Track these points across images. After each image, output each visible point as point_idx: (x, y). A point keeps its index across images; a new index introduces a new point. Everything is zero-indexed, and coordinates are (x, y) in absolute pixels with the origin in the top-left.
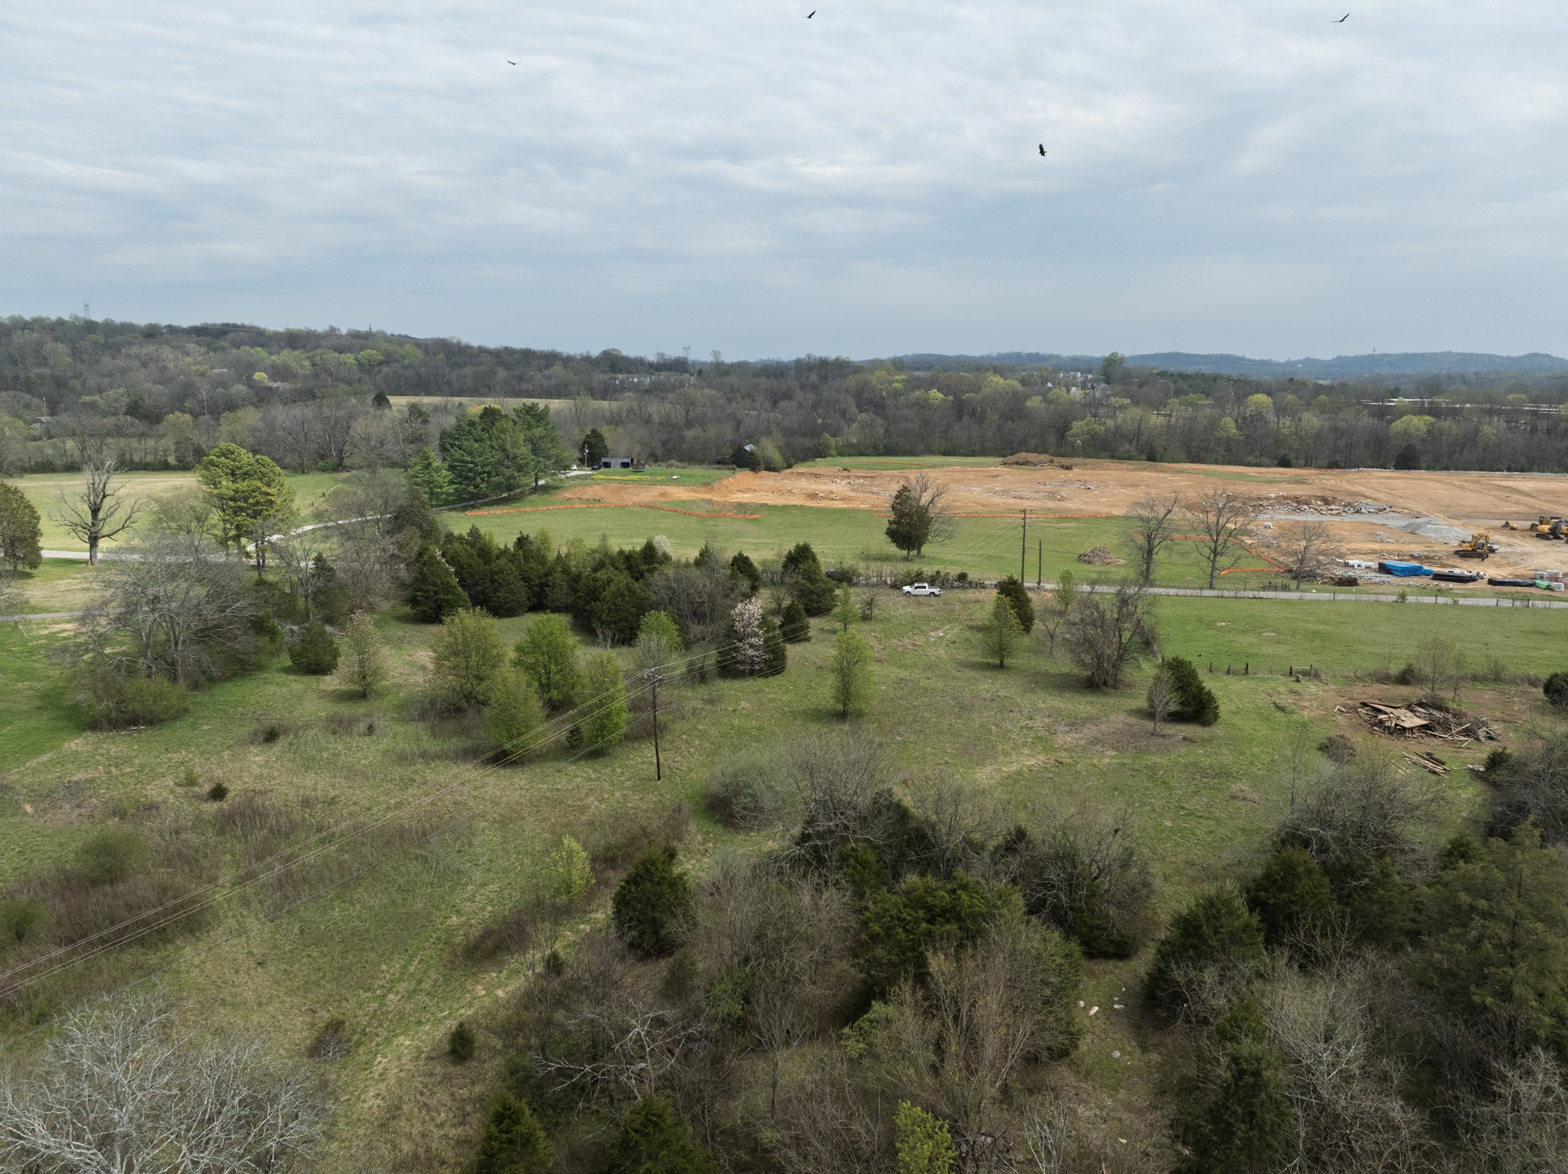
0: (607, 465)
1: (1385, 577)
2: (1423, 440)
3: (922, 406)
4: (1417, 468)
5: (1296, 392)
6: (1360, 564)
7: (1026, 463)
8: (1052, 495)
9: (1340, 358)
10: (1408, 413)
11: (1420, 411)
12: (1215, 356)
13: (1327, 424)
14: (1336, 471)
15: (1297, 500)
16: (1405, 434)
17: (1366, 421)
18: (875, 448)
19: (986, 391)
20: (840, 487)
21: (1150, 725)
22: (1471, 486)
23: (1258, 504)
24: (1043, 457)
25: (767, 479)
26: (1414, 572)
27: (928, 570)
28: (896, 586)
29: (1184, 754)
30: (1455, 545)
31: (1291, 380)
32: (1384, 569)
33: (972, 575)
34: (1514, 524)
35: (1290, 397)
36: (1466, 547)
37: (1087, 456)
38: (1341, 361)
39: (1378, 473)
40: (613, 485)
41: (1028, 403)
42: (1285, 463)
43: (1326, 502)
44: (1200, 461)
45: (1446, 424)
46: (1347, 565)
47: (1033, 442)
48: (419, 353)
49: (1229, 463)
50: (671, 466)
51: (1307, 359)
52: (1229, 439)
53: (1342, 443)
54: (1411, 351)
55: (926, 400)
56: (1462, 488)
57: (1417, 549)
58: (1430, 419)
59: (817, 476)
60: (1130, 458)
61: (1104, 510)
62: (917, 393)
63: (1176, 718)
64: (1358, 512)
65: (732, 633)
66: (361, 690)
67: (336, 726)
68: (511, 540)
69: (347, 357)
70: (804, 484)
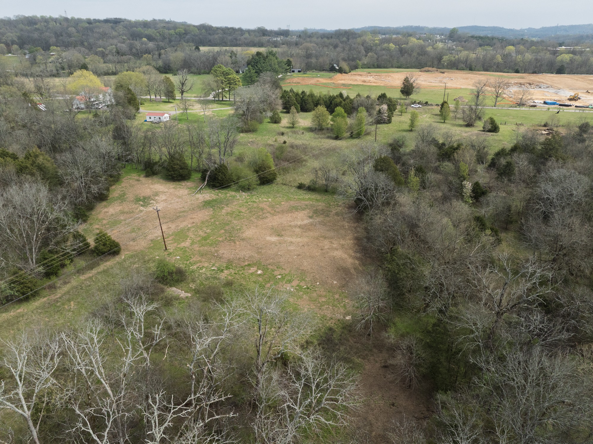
0: (293, 71)
1: (545, 105)
2: (567, 63)
3: (388, 50)
4: (564, 73)
5: (524, 44)
6: (539, 102)
7: (428, 71)
9: (543, 28)
10: (564, 53)
11: (569, 52)
12: (491, 27)
13: (534, 57)
14: (535, 75)
15: (521, 84)
16: (562, 61)
17: (548, 56)
18: (373, 65)
19: (410, 44)
20: (371, 78)
21: (484, 133)
22: (580, 79)
23: (508, 85)
24: (434, 69)
25: (346, 76)
26: (554, 104)
27: (416, 101)
28: (409, 105)
29: (492, 137)
30: (568, 97)
31: (522, 39)
32: (545, 103)
34: (589, 91)
35: (522, 47)
36: (572, 97)
37: (448, 68)
38: (544, 29)
39: (549, 75)
40: (300, 78)
41: (427, 49)
42: (517, 72)
43: (530, 84)
44: (488, 71)
45: (577, 57)
46: (534, 102)
47: (429, 64)
48: (196, 29)
49: (498, 72)
50: (313, 72)
51: (529, 28)
52: (498, 63)
53: (538, 65)
54: (574, 24)
55: (388, 48)
56: (577, 80)
57: (556, 98)
58: (571, 55)
59: (361, 75)
60: (463, 69)
61: (459, 86)
62: (386, 45)
63: (490, 131)
64: (540, 88)
66: (292, 126)
67: (295, 132)
68: (300, 92)
69: (172, 32)
70: (359, 78)
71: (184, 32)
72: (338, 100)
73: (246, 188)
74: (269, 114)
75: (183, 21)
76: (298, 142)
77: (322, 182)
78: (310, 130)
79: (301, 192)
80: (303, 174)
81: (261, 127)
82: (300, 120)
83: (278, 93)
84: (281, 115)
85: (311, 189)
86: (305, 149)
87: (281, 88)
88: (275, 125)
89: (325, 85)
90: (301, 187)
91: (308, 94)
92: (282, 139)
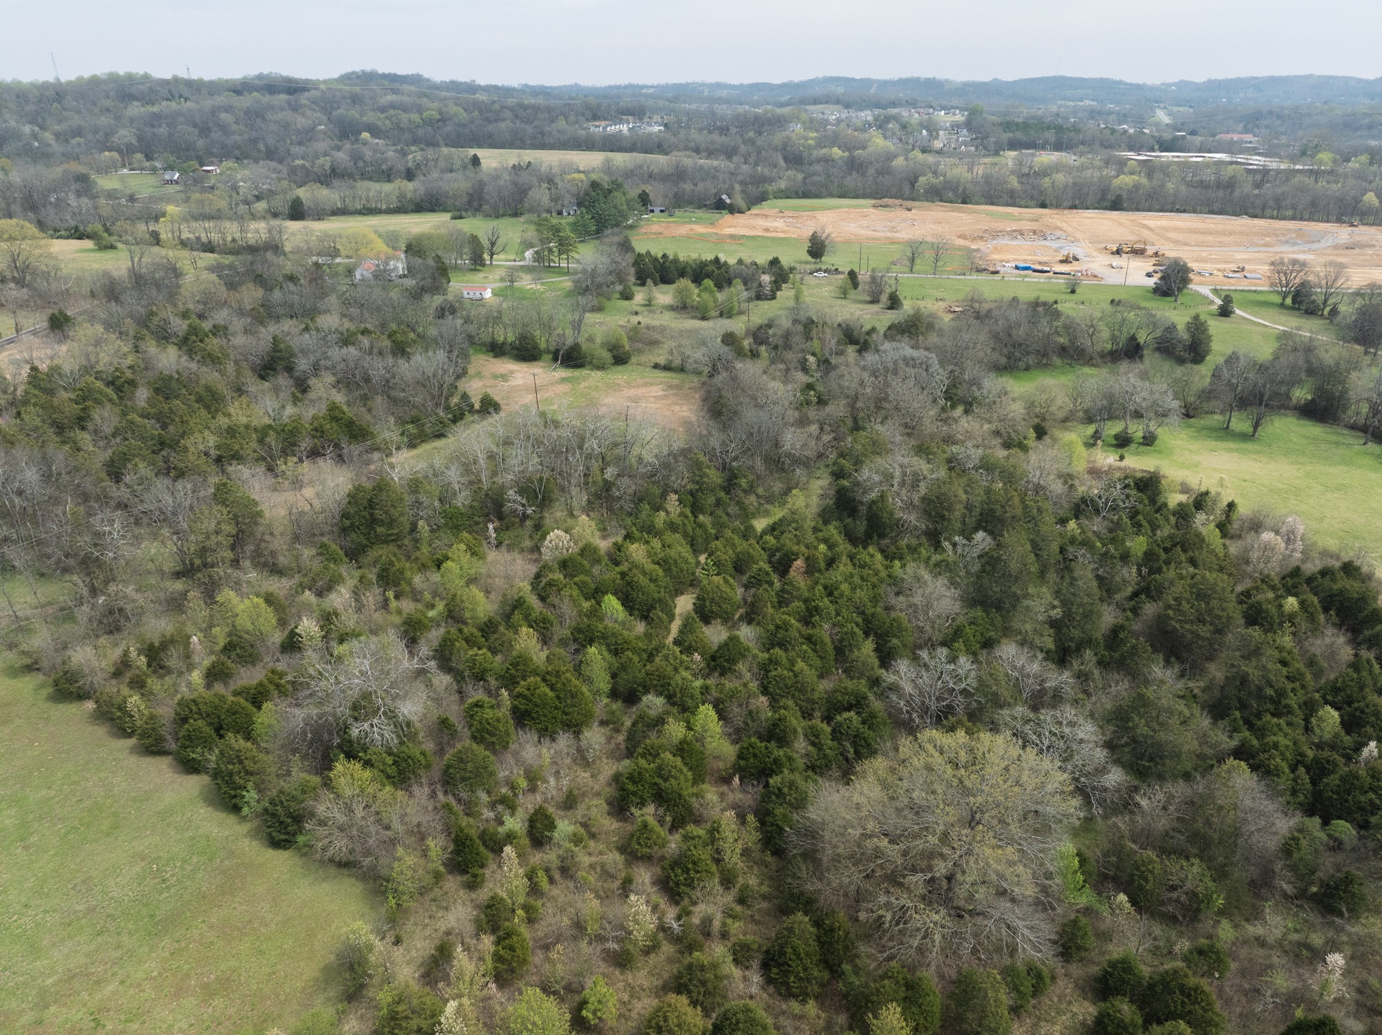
0: (652, 211)
1: (1013, 271)
3: (827, 160)
6: (1010, 266)
7: (886, 206)
8: (893, 229)
14: (1069, 211)
15: (1021, 232)
18: (797, 193)
19: (870, 150)
20: (779, 224)
25: (738, 219)
26: (1027, 268)
27: (824, 267)
28: (811, 273)
32: (1017, 268)
33: (840, 269)
37: (924, 200)
40: (663, 225)
41: (895, 161)
42: (1043, 205)
43: (1035, 233)
44: (992, 204)
47: (893, 191)
48: (462, 111)
49: (1010, 205)
52: (1012, 190)
55: (829, 156)
58: (1136, 178)
59: (766, 216)
62: (824, 151)
65: (760, 285)
66: (649, 304)
67: (651, 312)
68: (660, 255)
69: (415, 117)
70: (761, 222)
71: (438, 117)
72: (710, 268)
73: (601, 367)
74: (619, 288)
75: (414, 72)
76: (656, 323)
77: (677, 362)
78: (672, 308)
79: (657, 371)
80: (659, 355)
81: (609, 304)
82: (658, 295)
83: (630, 258)
84: (635, 289)
85: (667, 368)
86: (662, 329)
87: (633, 250)
88: (626, 303)
89: (703, 238)
90: (656, 366)
91: (671, 257)
92: (635, 319)
